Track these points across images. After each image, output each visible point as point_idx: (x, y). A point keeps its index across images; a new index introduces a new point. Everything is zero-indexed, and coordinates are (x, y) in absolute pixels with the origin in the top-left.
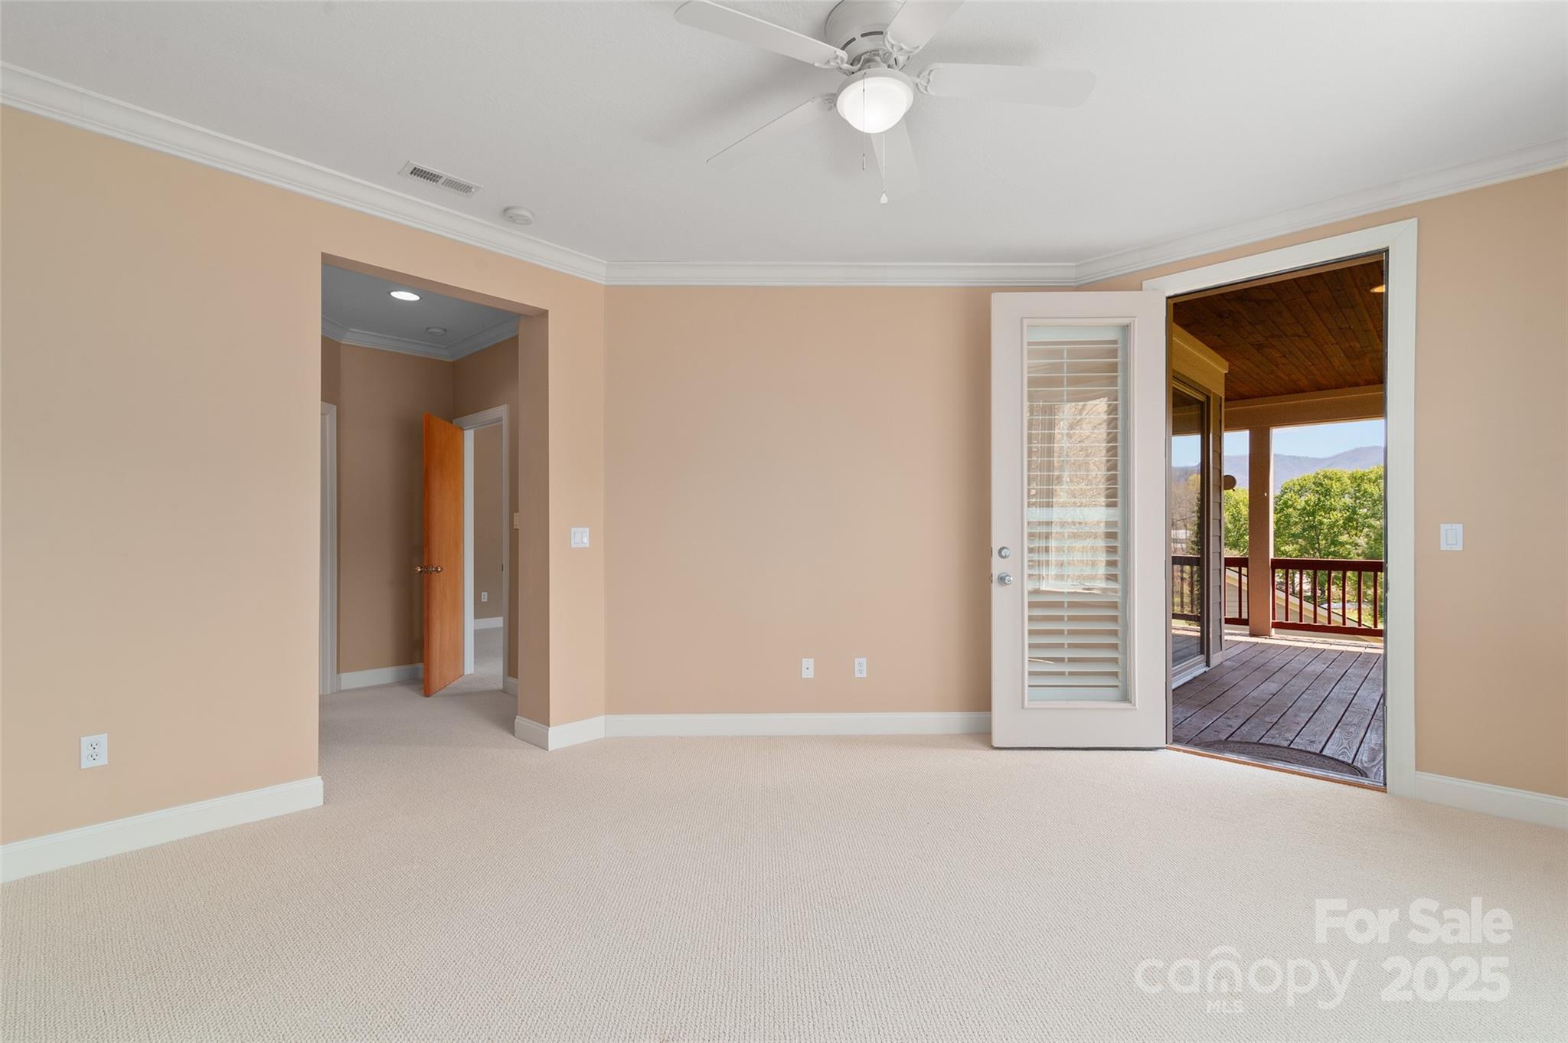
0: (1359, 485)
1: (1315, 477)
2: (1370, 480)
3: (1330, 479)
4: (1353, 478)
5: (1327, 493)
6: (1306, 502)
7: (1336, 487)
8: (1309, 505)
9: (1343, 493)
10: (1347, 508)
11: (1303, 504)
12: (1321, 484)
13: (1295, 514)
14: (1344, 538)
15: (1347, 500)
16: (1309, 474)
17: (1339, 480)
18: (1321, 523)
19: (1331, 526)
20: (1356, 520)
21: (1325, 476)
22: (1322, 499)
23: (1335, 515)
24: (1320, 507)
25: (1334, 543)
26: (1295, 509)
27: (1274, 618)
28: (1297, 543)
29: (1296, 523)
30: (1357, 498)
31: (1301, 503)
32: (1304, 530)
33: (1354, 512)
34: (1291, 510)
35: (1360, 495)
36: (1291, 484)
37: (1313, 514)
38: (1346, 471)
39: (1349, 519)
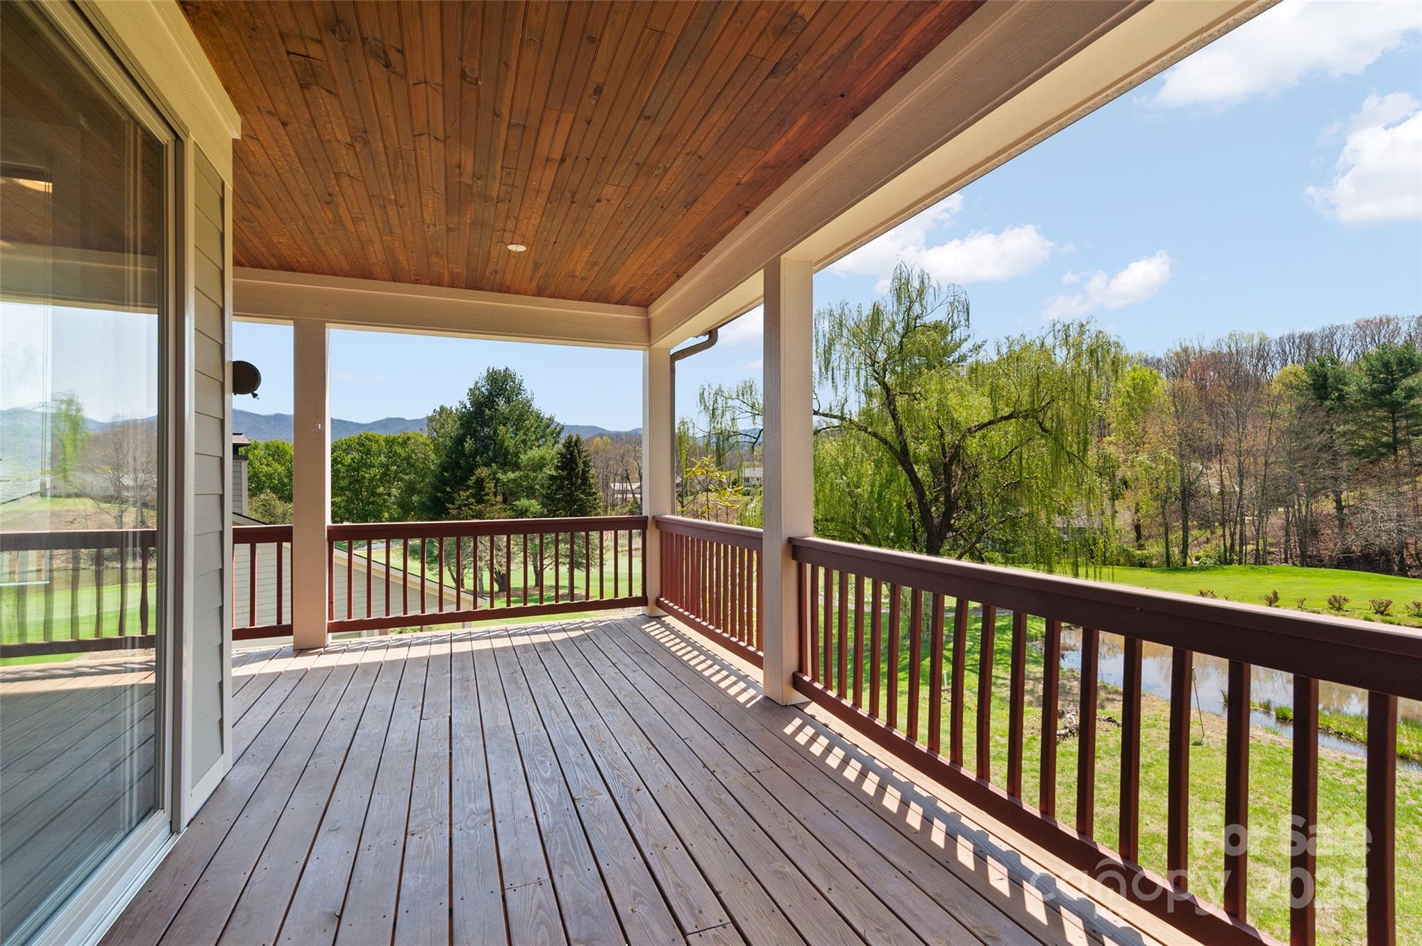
0: (391, 447)
1: (359, 438)
2: (398, 443)
3: (370, 440)
4: (387, 441)
5: (368, 452)
6: (352, 459)
7: (375, 447)
8: (354, 462)
9: (380, 452)
10: (382, 465)
11: (349, 461)
12: (363, 445)
13: (343, 469)
14: (381, 490)
15: (383, 459)
16: (355, 435)
17: (377, 442)
18: (364, 478)
19: (371, 480)
20: (389, 475)
21: (367, 438)
22: (364, 457)
23: (374, 471)
24: (362, 465)
25: (374, 494)
26: (343, 465)
27: (331, 617)
28: (345, 495)
29: (344, 478)
30: (390, 457)
31: (348, 460)
32: (351, 483)
33: (388, 469)
34: (339, 466)
35: (392, 455)
36: (340, 443)
37: (357, 470)
38: (382, 435)
39: (384, 475)
